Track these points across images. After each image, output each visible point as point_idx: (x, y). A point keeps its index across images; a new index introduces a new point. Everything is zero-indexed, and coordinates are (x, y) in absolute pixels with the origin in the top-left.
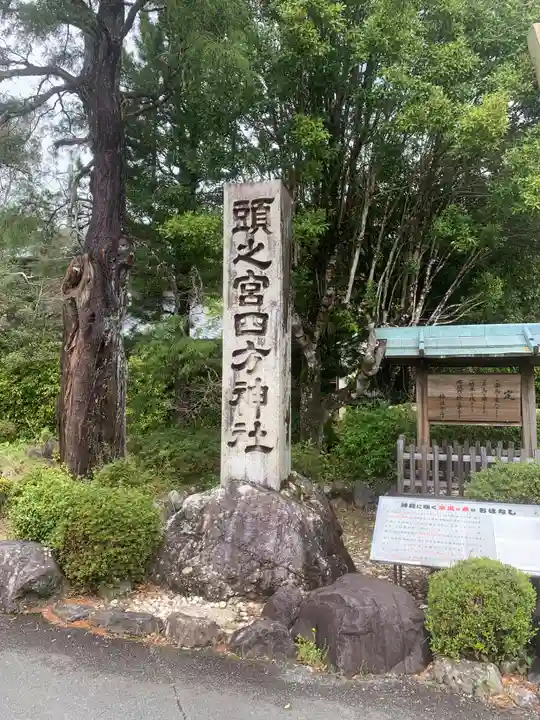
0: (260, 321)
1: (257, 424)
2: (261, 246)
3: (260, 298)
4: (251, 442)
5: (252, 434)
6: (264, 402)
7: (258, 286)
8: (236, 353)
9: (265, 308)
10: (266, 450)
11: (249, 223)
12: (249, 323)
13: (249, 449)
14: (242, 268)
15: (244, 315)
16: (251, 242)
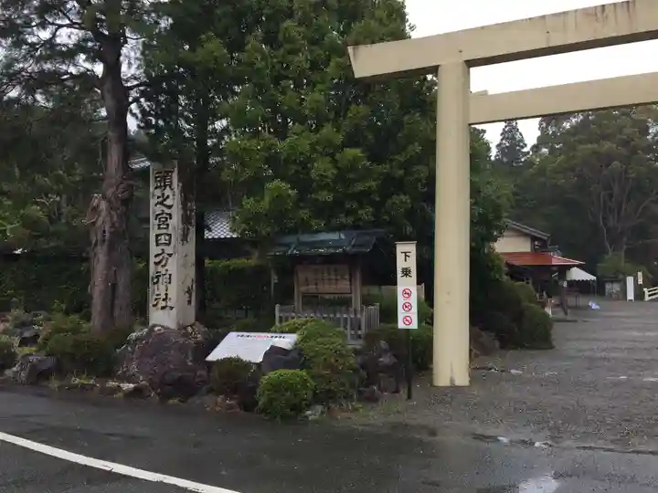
0: (167, 238)
1: (166, 294)
2: (168, 197)
3: (168, 225)
4: (163, 304)
5: (164, 300)
6: (170, 283)
7: (167, 218)
8: (156, 256)
9: (170, 231)
10: (172, 308)
11: (162, 184)
12: (163, 239)
13: (163, 308)
14: (159, 209)
15: (161, 235)
16: (163, 194)
